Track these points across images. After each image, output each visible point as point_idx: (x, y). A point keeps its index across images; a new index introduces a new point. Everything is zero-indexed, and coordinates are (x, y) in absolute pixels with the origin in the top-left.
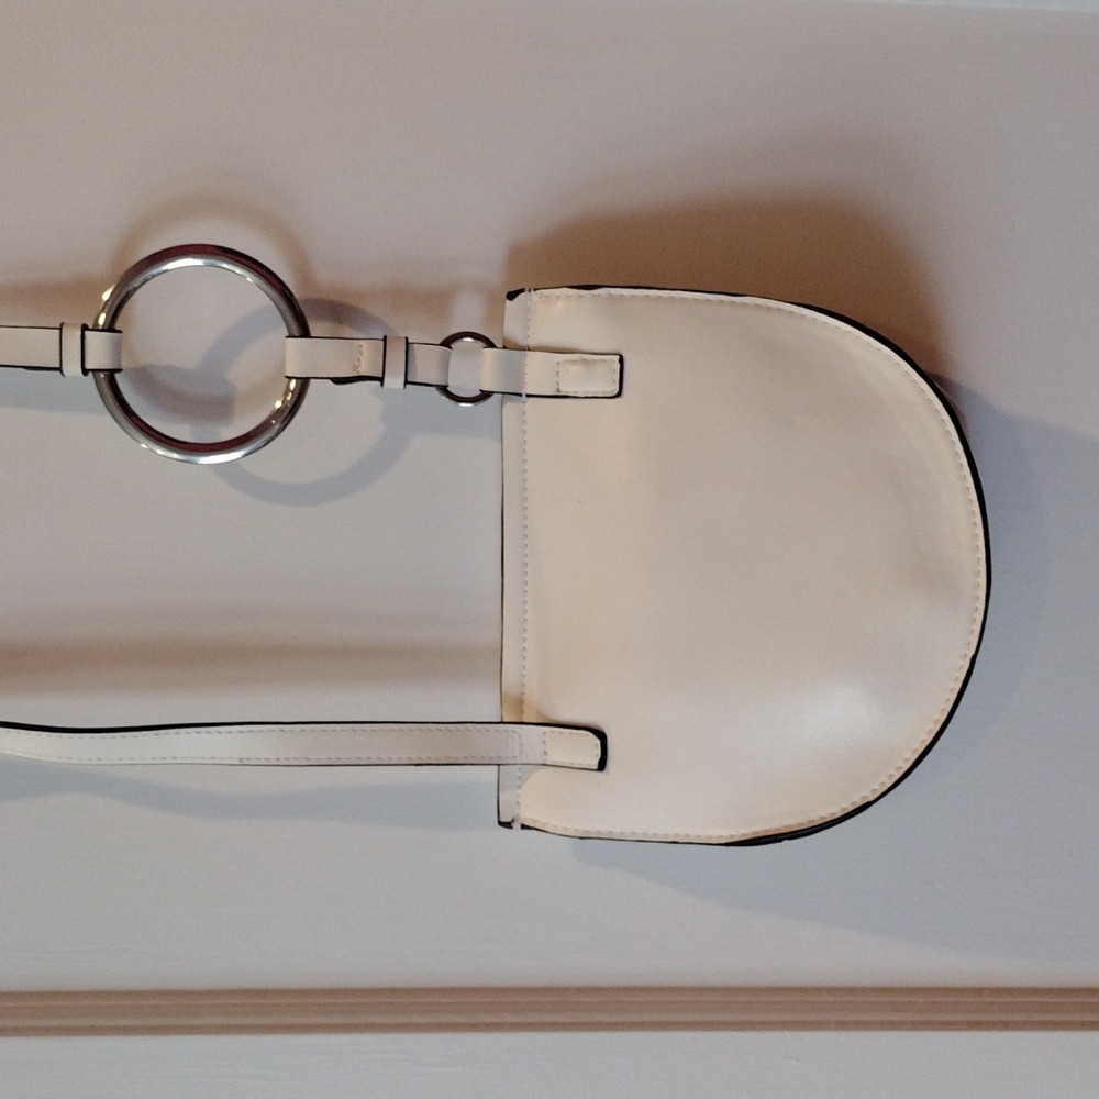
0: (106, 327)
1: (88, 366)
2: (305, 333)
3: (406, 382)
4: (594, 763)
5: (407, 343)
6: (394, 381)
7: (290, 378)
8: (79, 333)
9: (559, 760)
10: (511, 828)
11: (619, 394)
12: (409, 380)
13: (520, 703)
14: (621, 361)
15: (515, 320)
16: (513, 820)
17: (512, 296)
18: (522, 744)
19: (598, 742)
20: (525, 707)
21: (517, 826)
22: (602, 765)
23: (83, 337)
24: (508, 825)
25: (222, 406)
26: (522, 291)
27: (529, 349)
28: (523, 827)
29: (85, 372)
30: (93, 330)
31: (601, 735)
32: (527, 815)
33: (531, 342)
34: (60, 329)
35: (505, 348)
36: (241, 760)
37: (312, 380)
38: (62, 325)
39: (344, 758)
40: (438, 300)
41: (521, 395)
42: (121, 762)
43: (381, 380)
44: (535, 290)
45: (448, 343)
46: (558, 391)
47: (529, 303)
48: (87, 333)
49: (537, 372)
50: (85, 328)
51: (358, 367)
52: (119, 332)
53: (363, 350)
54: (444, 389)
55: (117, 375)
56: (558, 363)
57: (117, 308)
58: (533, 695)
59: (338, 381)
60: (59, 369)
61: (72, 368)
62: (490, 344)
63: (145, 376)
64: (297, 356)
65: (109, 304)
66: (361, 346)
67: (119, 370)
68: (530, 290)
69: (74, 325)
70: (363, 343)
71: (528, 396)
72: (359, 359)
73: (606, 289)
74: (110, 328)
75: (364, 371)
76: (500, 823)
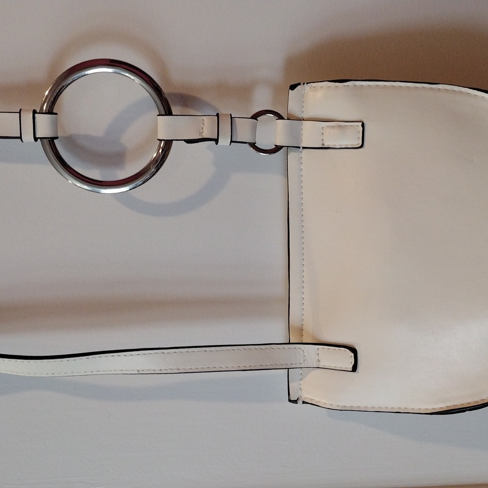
0: (47, 112)
1: (37, 136)
2: (169, 113)
3: (232, 142)
4: (350, 367)
5: (231, 118)
6: (224, 141)
7: (161, 140)
8: (31, 115)
9: (327, 365)
10: (297, 403)
11: (362, 146)
12: (233, 140)
13: (301, 330)
14: (363, 125)
15: (294, 102)
16: (298, 399)
17: (293, 87)
18: (305, 356)
19: (353, 355)
20: (304, 333)
21: (300, 402)
22: (355, 368)
23: (34, 118)
24: (295, 402)
25: (117, 158)
26: (299, 84)
27: (303, 120)
28: (304, 402)
29: (36, 139)
30: (39, 113)
31: (354, 350)
32: (306, 396)
33: (305, 116)
34: (20, 113)
35: (288, 119)
36: (138, 371)
37: (174, 141)
38: (21, 110)
39: (200, 368)
40: (244, 91)
41: (299, 148)
42: (66, 375)
43: (217, 141)
44: (307, 83)
45: (255, 117)
46: (323, 145)
47: (303, 92)
48: (36, 115)
49: (309, 134)
50: (35, 112)
51: (202, 133)
52: (56, 114)
53: (205, 123)
54: (253, 145)
55: (55, 141)
56: (323, 128)
57: (54, 99)
58: (309, 326)
59: (189, 141)
60: (20, 138)
61: (28, 137)
62: (280, 117)
63: (72, 142)
64: (165, 127)
65: (49, 96)
66: (203, 120)
67: (57, 138)
68: (304, 84)
69: (27, 111)
70: (204, 118)
71: (303, 148)
72: (203, 128)
73: (352, 82)
74: (50, 112)
75: (205, 136)
76: (290, 401)
